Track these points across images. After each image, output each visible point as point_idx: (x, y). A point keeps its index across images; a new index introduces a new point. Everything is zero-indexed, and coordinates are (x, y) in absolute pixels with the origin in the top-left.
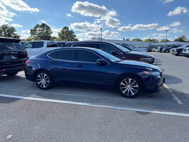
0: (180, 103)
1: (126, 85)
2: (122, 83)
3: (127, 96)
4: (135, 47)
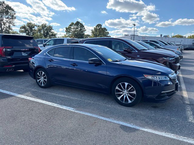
0: (190, 121)
2: (117, 88)
3: (123, 103)
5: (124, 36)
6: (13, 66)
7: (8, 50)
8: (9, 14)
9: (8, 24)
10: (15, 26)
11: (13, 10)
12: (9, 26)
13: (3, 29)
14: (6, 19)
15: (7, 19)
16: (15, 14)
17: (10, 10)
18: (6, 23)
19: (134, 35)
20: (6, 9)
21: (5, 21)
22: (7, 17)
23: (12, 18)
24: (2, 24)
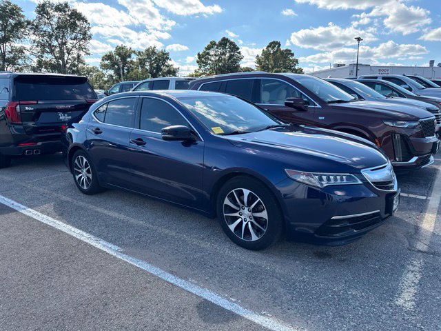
0: (400, 302)
1: (238, 209)
2: (227, 202)
4: (430, 86)
5: (332, 67)
6: (39, 144)
7: (27, 108)
8: (78, 29)
9: (76, 51)
10: (89, 54)
11: (86, 21)
12: (79, 56)
13: (67, 63)
14: (72, 42)
15: (75, 42)
16: (89, 28)
17: (79, 20)
18: (71, 50)
19: (357, 64)
20: (71, 18)
21: (69, 45)
22: (73, 36)
23: (84, 38)
24: (65, 51)
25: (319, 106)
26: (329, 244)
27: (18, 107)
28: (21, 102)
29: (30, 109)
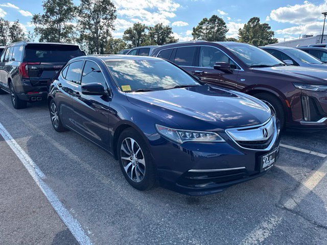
1: (130, 155)
2: (123, 147)
5: (301, 38)
6: (41, 93)
7: (33, 68)
8: (108, 12)
9: (106, 28)
10: (114, 30)
11: (113, 6)
12: (107, 31)
13: (100, 36)
14: (103, 21)
15: (105, 21)
16: (115, 11)
17: (108, 5)
18: (103, 27)
19: (323, 35)
20: (103, 4)
21: (101, 24)
22: (104, 17)
23: (111, 19)
24: (99, 27)
25: (242, 70)
26: (190, 193)
27: (27, 67)
28: (29, 63)
29: (35, 68)
